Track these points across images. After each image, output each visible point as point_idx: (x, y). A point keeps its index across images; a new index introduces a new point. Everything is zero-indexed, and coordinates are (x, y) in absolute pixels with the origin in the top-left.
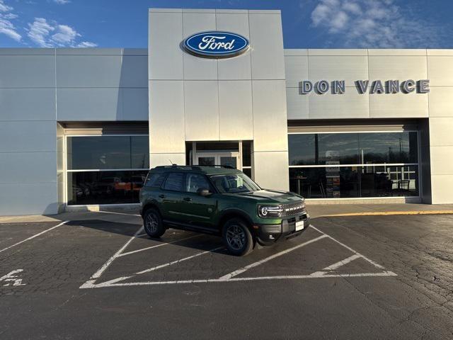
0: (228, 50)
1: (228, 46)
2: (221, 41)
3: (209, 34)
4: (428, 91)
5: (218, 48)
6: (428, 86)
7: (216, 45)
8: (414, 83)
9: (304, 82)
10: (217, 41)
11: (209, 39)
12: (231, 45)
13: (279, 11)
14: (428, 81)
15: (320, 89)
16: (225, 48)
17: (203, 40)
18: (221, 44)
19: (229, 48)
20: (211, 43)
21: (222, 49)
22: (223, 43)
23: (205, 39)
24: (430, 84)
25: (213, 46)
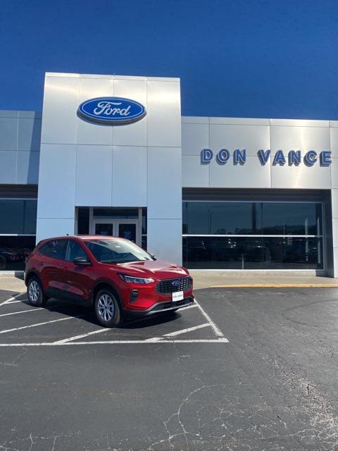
0: (124, 116)
1: (123, 112)
2: (117, 107)
3: (104, 100)
4: (330, 162)
5: (114, 114)
6: (330, 157)
7: (112, 111)
8: (316, 154)
9: (205, 150)
10: (113, 107)
11: (105, 104)
12: (126, 111)
13: (179, 79)
14: (330, 153)
15: (221, 158)
16: (121, 114)
17: (99, 105)
18: (116, 110)
19: (125, 114)
20: (106, 109)
21: (117, 115)
22: (119, 109)
23: (101, 105)
24: (331, 155)
25: (109, 112)
